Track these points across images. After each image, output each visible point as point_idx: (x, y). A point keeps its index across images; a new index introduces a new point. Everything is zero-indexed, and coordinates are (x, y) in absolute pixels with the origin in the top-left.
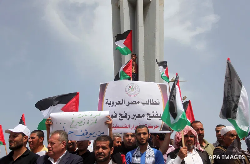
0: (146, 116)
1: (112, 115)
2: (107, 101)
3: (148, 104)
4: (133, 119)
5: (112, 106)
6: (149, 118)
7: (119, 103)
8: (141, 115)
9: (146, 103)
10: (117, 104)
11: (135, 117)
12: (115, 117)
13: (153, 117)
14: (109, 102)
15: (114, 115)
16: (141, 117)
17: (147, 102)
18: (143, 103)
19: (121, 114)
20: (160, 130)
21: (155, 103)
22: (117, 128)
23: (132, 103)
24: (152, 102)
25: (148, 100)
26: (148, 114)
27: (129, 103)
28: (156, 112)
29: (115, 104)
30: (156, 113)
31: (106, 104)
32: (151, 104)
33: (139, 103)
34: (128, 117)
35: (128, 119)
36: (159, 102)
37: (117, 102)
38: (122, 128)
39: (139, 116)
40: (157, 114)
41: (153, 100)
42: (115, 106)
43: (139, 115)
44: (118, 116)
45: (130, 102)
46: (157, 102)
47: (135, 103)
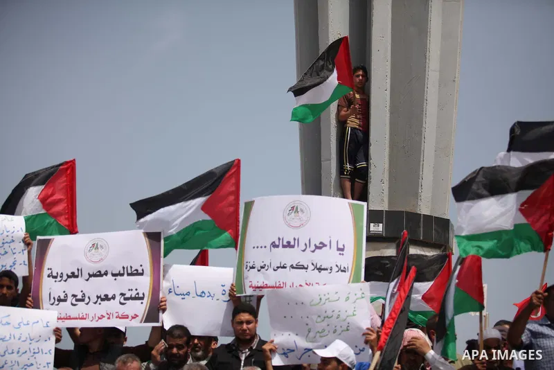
0: (118, 298)
1: (59, 297)
2: (50, 271)
3: (122, 275)
4: (95, 303)
5: (60, 281)
6: (122, 301)
8: (110, 296)
9: (119, 274)
10: (69, 277)
11: (99, 299)
12: (65, 300)
13: (131, 298)
14: (55, 274)
15: (62, 298)
16: (109, 300)
17: (122, 272)
18: (114, 275)
19: (74, 296)
20: (141, 322)
21: (135, 272)
22: (66, 319)
23: (95, 275)
24: (129, 272)
25: (124, 268)
26: (122, 295)
27: (90, 276)
28: (136, 290)
29: (65, 277)
30: (136, 292)
31: (49, 276)
32: (129, 275)
33: (106, 274)
34: (87, 300)
36: (143, 270)
37: (70, 274)
38: (76, 319)
39: (106, 298)
40: (138, 294)
41: (131, 267)
42: (65, 281)
43: (106, 296)
44: (70, 299)
45: (91, 273)
46: (140, 271)
47: (99, 274)
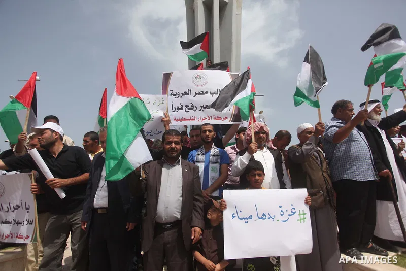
1: (178, 107)
2: (172, 92)
3: (217, 94)
4: (200, 110)
5: (178, 97)
7: (186, 94)
10: (183, 95)
11: (203, 108)
12: (182, 109)
14: (174, 93)
15: (180, 107)
17: (216, 92)
18: (211, 93)
19: (187, 106)
20: (230, 122)
22: (183, 120)
23: (199, 94)
25: (217, 90)
27: (196, 94)
29: (181, 95)
31: (171, 95)
33: (206, 93)
34: (195, 108)
35: (195, 111)
37: (183, 93)
38: (189, 120)
42: (181, 97)
43: (207, 106)
44: (184, 108)
45: (197, 92)
47: (202, 93)
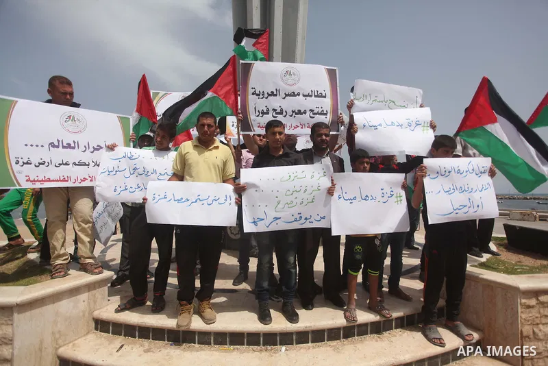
0: (308, 113)
1: (263, 110)
2: (254, 90)
3: (311, 96)
4: (291, 116)
5: (263, 98)
6: (312, 115)
7: (272, 94)
8: (302, 111)
9: (308, 96)
10: (269, 95)
11: (294, 113)
12: (268, 113)
13: (318, 114)
14: (257, 92)
15: (265, 111)
16: (302, 114)
17: (310, 94)
18: (304, 96)
19: (274, 110)
21: (320, 95)
23: (290, 95)
24: (316, 94)
25: (312, 91)
26: (311, 110)
27: (286, 95)
28: (322, 108)
29: (266, 95)
30: (321, 110)
31: (253, 94)
32: (315, 96)
33: (299, 94)
34: (284, 113)
35: (285, 116)
37: (270, 93)
39: (299, 113)
40: (323, 111)
41: (317, 91)
42: (267, 98)
43: (300, 111)
44: (271, 112)
45: (287, 93)
46: (324, 95)
47: (293, 95)
